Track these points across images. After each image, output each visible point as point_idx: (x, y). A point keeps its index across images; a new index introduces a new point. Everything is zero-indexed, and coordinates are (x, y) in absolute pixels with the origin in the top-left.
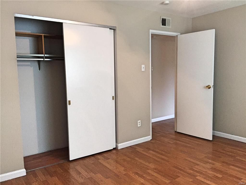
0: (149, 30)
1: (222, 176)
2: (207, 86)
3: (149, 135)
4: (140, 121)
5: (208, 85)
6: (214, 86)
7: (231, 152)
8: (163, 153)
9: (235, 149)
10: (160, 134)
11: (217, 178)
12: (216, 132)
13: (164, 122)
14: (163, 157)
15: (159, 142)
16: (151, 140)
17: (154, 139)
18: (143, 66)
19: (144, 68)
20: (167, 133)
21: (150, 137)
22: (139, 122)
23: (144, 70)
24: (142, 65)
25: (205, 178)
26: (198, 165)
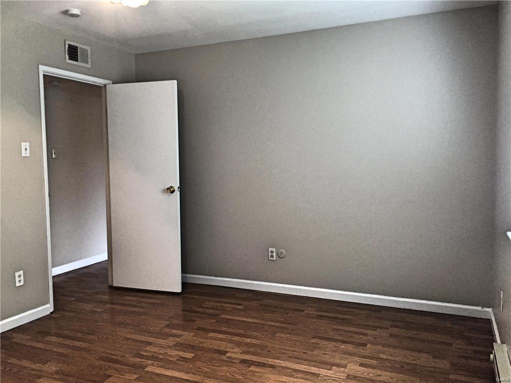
0: (38, 65)
1: (193, 355)
2: (168, 189)
3: (47, 302)
4: (21, 272)
5: (170, 187)
6: (181, 188)
7: (212, 308)
8: (79, 335)
9: (219, 302)
10: (74, 296)
11: (185, 361)
12: (188, 275)
13: (85, 270)
14: (78, 344)
15: (72, 314)
16: (51, 313)
17: (58, 310)
18: (25, 145)
19: (28, 150)
20: (92, 291)
21: (48, 305)
22: (20, 276)
23: (28, 155)
24: (22, 143)
25: (161, 367)
26: (150, 344)
